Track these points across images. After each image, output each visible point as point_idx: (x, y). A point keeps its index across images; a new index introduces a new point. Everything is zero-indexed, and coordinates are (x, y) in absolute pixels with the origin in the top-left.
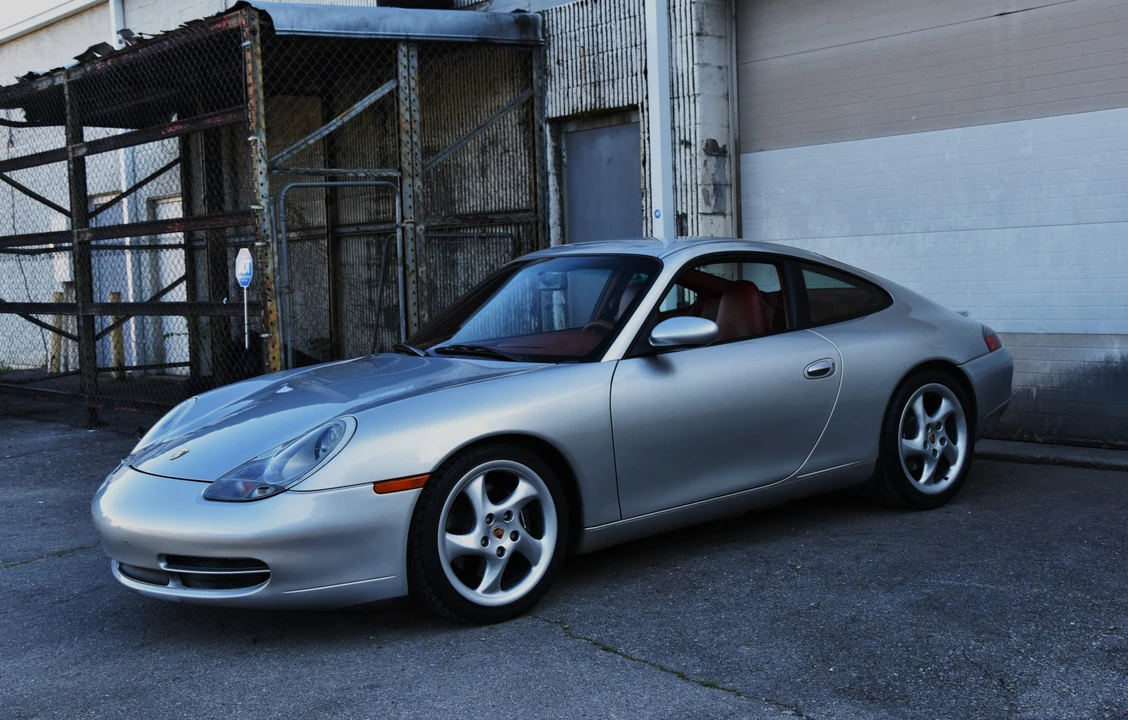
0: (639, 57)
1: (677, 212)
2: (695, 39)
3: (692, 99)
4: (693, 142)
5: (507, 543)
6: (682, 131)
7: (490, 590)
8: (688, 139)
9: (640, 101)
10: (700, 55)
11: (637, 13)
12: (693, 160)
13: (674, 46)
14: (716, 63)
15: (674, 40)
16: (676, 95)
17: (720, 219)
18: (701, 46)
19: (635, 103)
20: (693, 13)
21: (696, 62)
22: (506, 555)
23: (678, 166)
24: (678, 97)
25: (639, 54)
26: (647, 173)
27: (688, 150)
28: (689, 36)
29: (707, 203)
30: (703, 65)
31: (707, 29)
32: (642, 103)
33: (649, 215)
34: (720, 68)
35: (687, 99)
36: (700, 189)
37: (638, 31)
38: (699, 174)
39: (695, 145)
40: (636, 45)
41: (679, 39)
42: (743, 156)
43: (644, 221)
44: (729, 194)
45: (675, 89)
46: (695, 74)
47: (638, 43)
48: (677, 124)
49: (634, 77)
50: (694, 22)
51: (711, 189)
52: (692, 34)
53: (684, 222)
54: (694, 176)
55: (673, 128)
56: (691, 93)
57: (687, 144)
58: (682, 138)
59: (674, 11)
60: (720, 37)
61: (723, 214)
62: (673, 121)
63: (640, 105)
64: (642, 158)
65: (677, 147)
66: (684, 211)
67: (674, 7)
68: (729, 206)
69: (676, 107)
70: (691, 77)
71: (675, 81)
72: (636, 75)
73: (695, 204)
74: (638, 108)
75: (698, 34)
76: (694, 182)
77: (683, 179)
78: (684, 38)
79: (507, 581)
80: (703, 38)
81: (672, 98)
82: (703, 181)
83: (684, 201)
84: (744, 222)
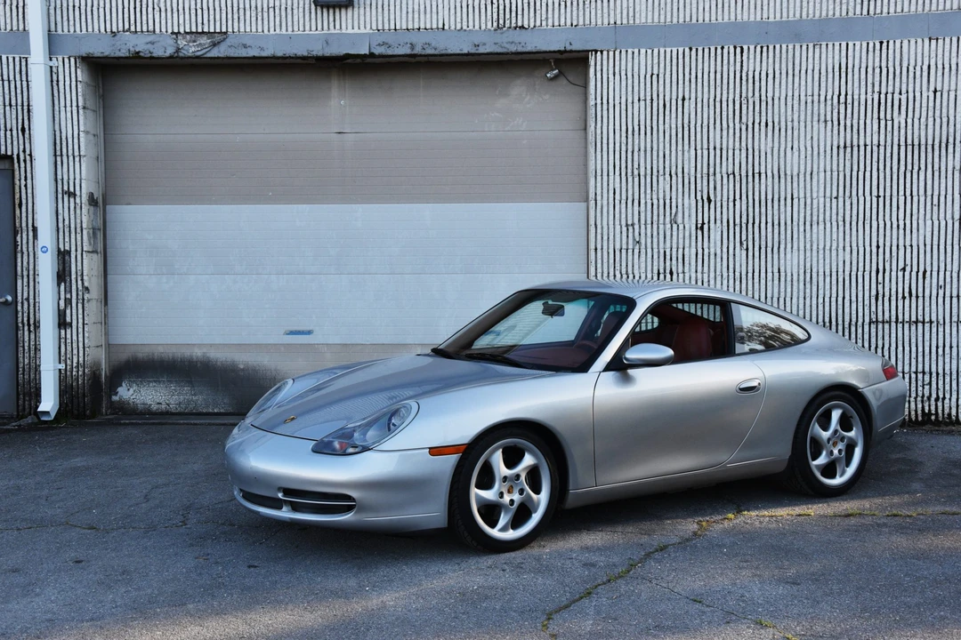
0: (14, 116)
1: (59, 249)
2: (81, 111)
3: (77, 159)
4: (78, 193)
5: (516, 497)
6: (65, 183)
7: (504, 529)
8: (72, 189)
9: (15, 153)
10: (85, 124)
11: (12, 78)
12: (78, 208)
13: (57, 113)
14: (92, 132)
15: (57, 108)
16: (58, 153)
17: (95, 256)
18: (86, 118)
19: (9, 153)
20: (79, 90)
21: (82, 129)
22: (516, 505)
23: (60, 211)
24: (61, 155)
25: (14, 112)
26: (24, 215)
27: (72, 200)
28: (75, 108)
29: (90, 244)
30: (87, 133)
31: (88, 105)
32: (18, 155)
33: (25, 249)
34: (94, 135)
35: (71, 158)
36: (85, 232)
37: (13, 94)
38: (85, 220)
39: (81, 196)
40: (10, 105)
41: (62, 109)
42: (108, 207)
43: (19, 255)
44: (100, 235)
45: (58, 148)
46: (82, 139)
47: (13, 103)
48: (59, 177)
49: (9, 133)
50: (80, 98)
51: (91, 231)
52: (78, 106)
53: (67, 258)
54: (78, 221)
55: (56, 180)
56: (76, 153)
57: (72, 195)
58: (66, 188)
59: (58, 85)
60: (94, 111)
61: (97, 252)
62: (56, 174)
63: (15, 156)
64: (17, 202)
65: (60, 196)
66: (67, 248)
67: (58, 81)
68: (100, 247)
69: (59, 163)
70: (76, 141)
71: (58, 142)
72: (11, 130)
73: (79, 243)
74: (13, 159)
75: (84, 108)
76: (78, 226)
77: (67, 222)
78: (69, 109)
79: (516, 523)
80: (86, 111)
81: (55, 155)
82: (88, 225)
83: (67, 239)
84: (109, 259)
